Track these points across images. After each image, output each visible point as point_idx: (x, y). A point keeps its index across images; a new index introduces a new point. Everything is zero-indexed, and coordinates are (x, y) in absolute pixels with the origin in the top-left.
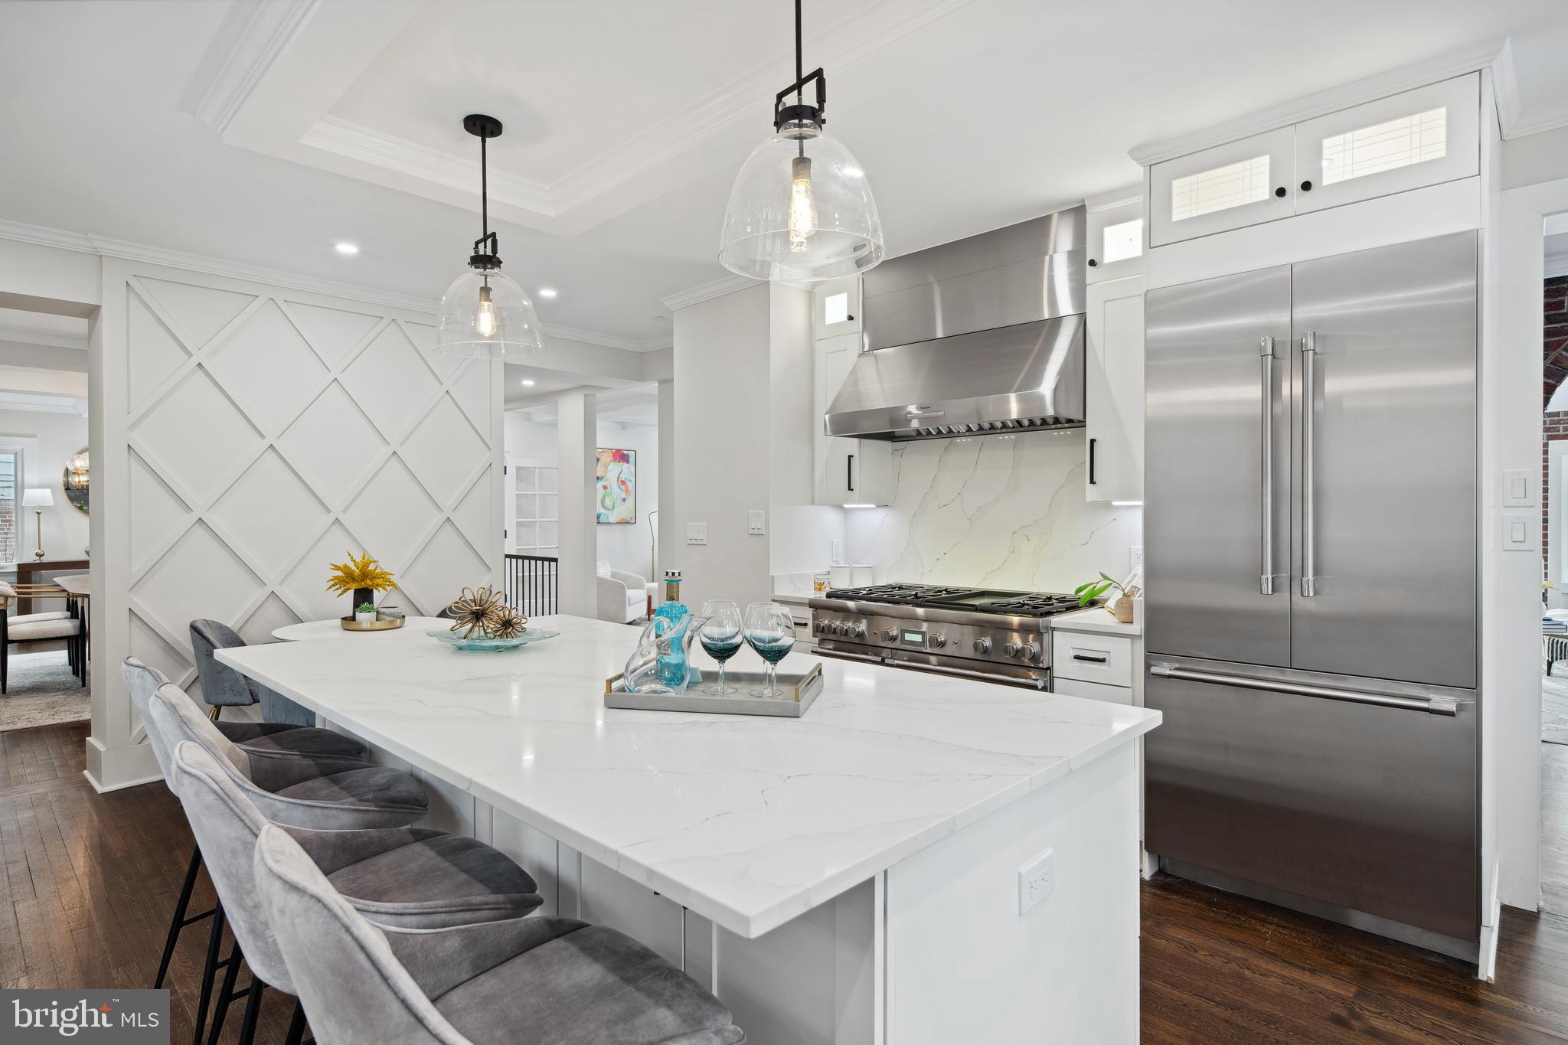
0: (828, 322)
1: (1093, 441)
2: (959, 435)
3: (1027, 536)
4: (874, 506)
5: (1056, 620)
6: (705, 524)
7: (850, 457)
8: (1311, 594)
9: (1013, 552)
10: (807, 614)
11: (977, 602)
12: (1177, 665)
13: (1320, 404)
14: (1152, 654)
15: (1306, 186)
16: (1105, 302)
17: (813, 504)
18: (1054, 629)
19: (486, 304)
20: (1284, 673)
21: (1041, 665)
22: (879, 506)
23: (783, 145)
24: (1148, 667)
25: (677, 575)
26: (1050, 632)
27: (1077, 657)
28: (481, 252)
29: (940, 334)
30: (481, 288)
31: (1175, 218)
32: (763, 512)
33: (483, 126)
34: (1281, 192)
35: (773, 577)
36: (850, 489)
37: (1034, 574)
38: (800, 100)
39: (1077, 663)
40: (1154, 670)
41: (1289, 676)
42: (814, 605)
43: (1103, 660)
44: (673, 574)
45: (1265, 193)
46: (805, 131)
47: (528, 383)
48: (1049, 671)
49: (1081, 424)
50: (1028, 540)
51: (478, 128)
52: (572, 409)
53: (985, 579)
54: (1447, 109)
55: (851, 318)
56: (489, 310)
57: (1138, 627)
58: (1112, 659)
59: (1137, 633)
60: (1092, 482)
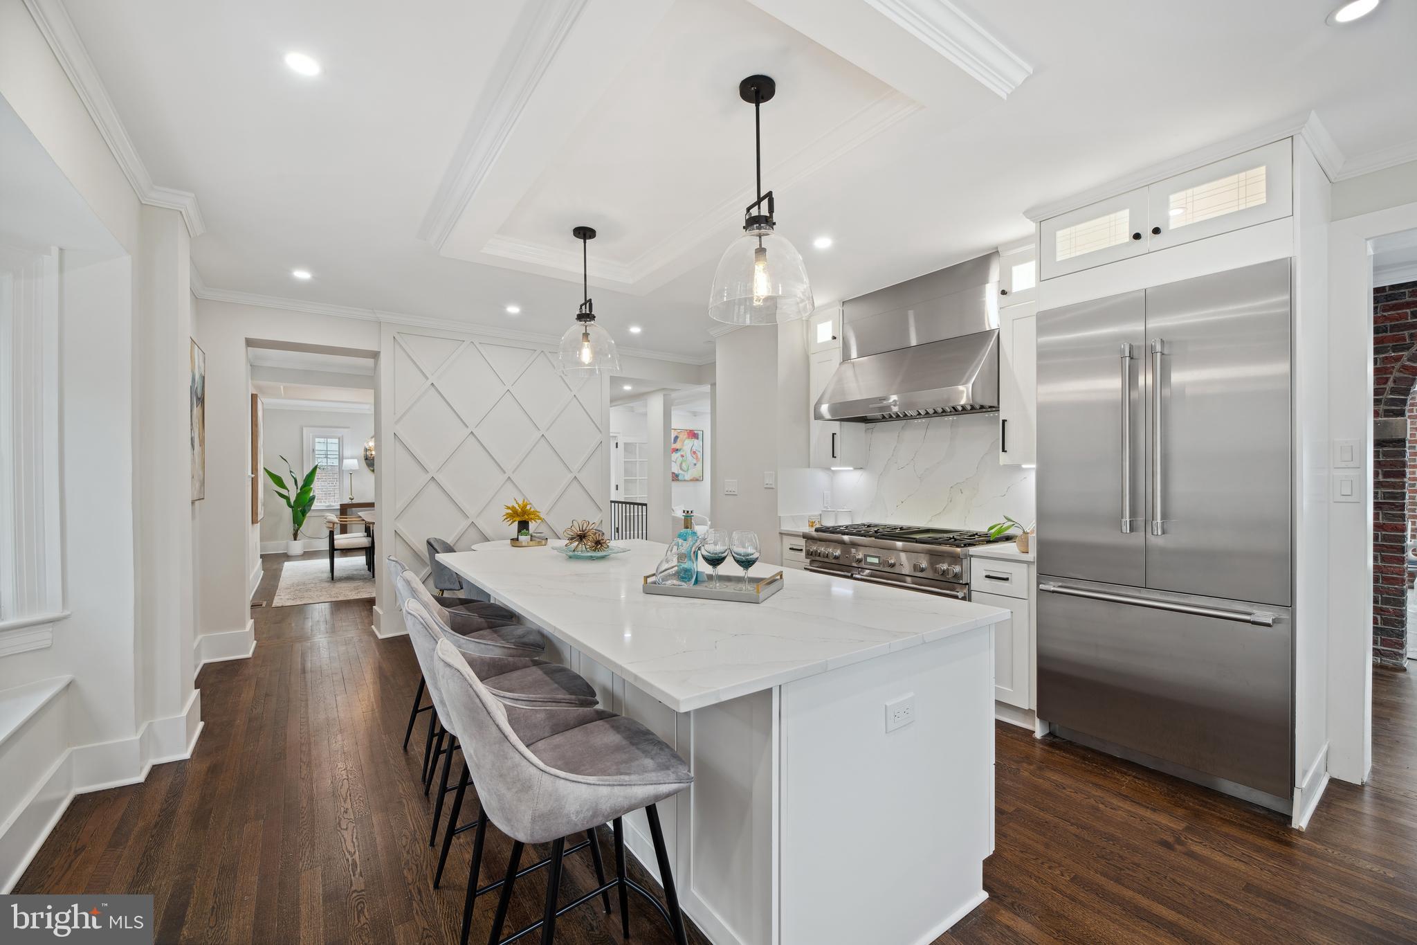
0: (819, 342)
1: (1004, 421)
2: (912, 417)
3: (961, 490)
4: (852, 469)
5: (972, 550)
6: (736, 481)
7: (833, 434)
8: (1159, 533)
9: (951, 501)
10: (801, 543)
11: (918, 536)
12: (1060, 584)
13: (1166, 392)
14: (1042, 575)
15: (1156, 231)
16: (1015, 319)
17: (809, 467)
18: (972, 556)
19: (586, 343)
20: (1140, 591)
21: (961, 582)
22: (855, 469)
23: (750, 240)
24: (1038, 584)
25: (690, 512)
26: (969, 558)
27: (988, 577)
28: (584, 312)
29: (914, 342)
30: (583, 334)
31: (1058, 259)
32: (774, 473)
33: (585, 233)
34: (1137, 236)
35: (780, 517)
36: (833, 456)
37: (966, 517)
38: (759, 212)
39: (988, 581)
40: (1042, 586)
41: (1144, 593)
42: (806, 537)
43: (1007, 579)
44: (688, 512)
45: (1126, 237)
46: (763, 231)
47: (627, 388)
48: (967, 586)
49: (995, 408)
50: (962, 493)
51: (582, 235)
52: (656, 405)
53: (931, 521)
54: (1267, 167)
55: (834, 338)
56: (588, 347)
57: (1032, 555)
58: (1013, 578)
59: (1032, 561)
60: (1004, 450)
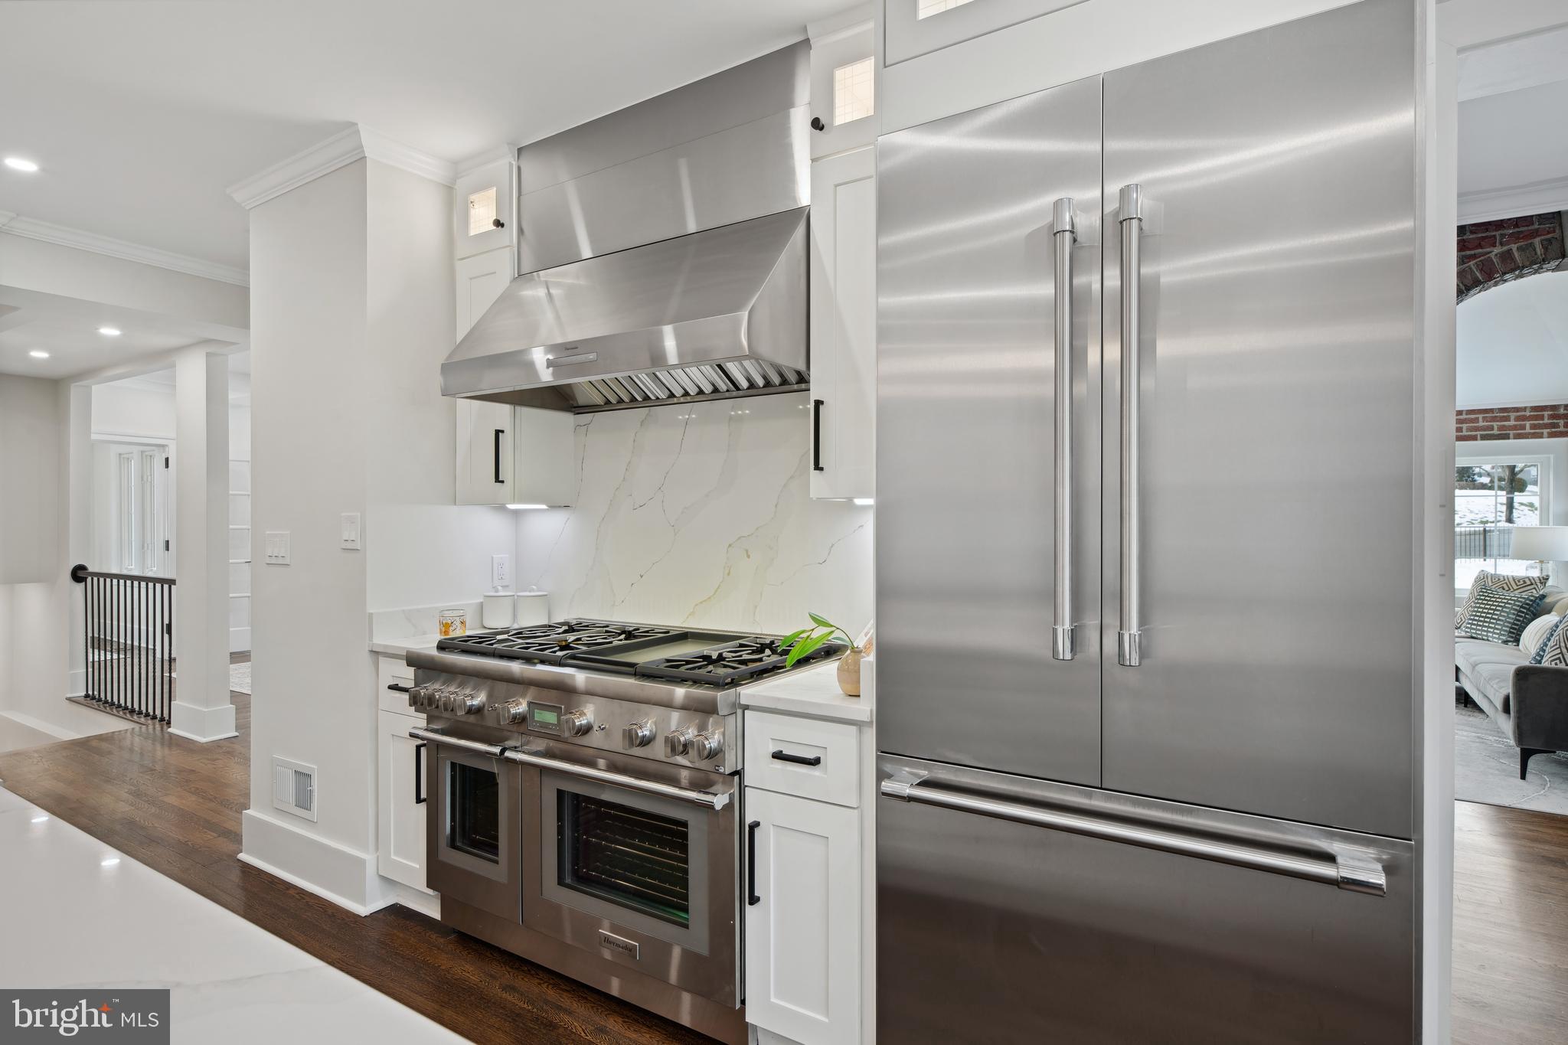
0: (470, 232)
1: (818, 404)
2: (659, 402)
3: (747, 551)
4: (544, 507)
5: (749, 692)
6: (288, 532)
7: (498, 432)
8: (1135, 661)
9: (729, 574)
10: (407, 675)
12: (925, 774)
14: (886, 752)
16: (836, 186)
17: (455, 504)
18: (746, 707)
20: (1090, 796)
21: (722, 770)
22: (553, 507)
24: (881, 776)
26: (739, 712)
27: (778, 756)
31: (922, 16)
32: (359, 514)
35: (371, 615)
36: (497, 480)
37: (756, 607)
39: (779, 764)
40: (887, 786)
41: (1099, 802)
42: (413, 660)
43: (816, 762)
48: (736, 778)
49: (803, 379)
50: (748, 556)
52: (192, 372)
53: (692, 614)
55: (498, 224)
57: (865, 708)
58: (829, 760)
59: (866, 720)
60: (817, 467)
